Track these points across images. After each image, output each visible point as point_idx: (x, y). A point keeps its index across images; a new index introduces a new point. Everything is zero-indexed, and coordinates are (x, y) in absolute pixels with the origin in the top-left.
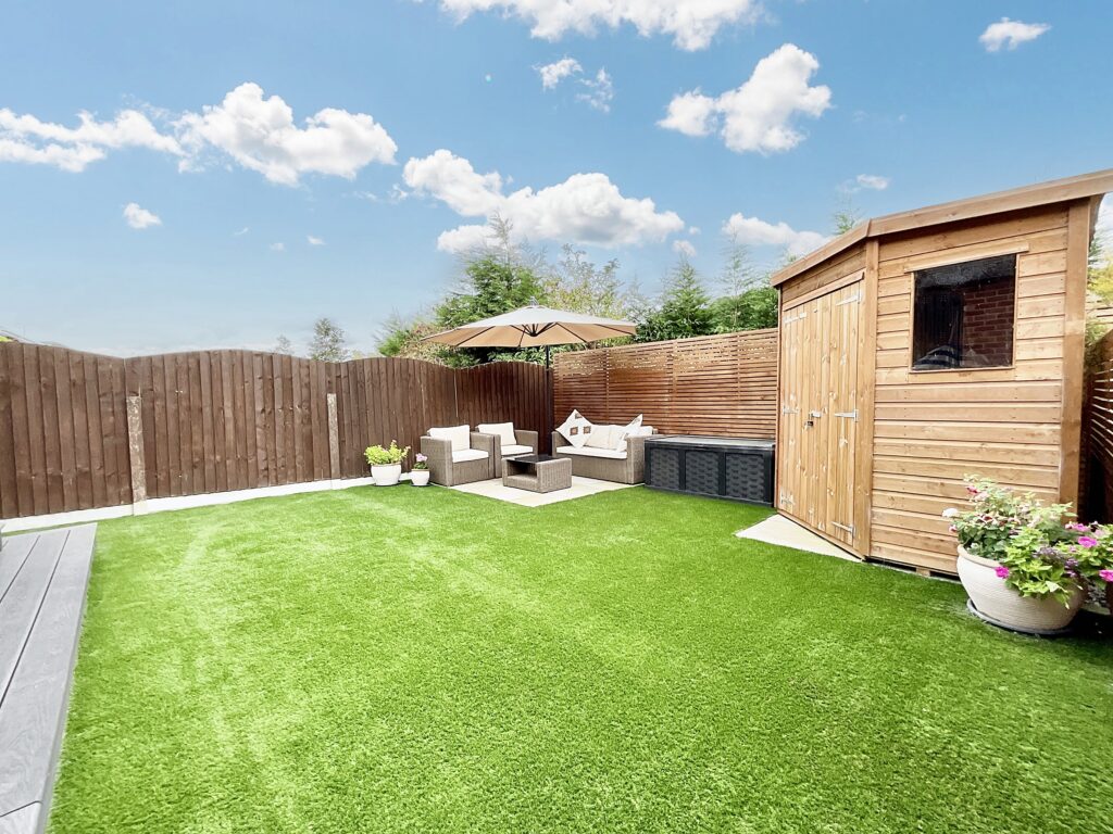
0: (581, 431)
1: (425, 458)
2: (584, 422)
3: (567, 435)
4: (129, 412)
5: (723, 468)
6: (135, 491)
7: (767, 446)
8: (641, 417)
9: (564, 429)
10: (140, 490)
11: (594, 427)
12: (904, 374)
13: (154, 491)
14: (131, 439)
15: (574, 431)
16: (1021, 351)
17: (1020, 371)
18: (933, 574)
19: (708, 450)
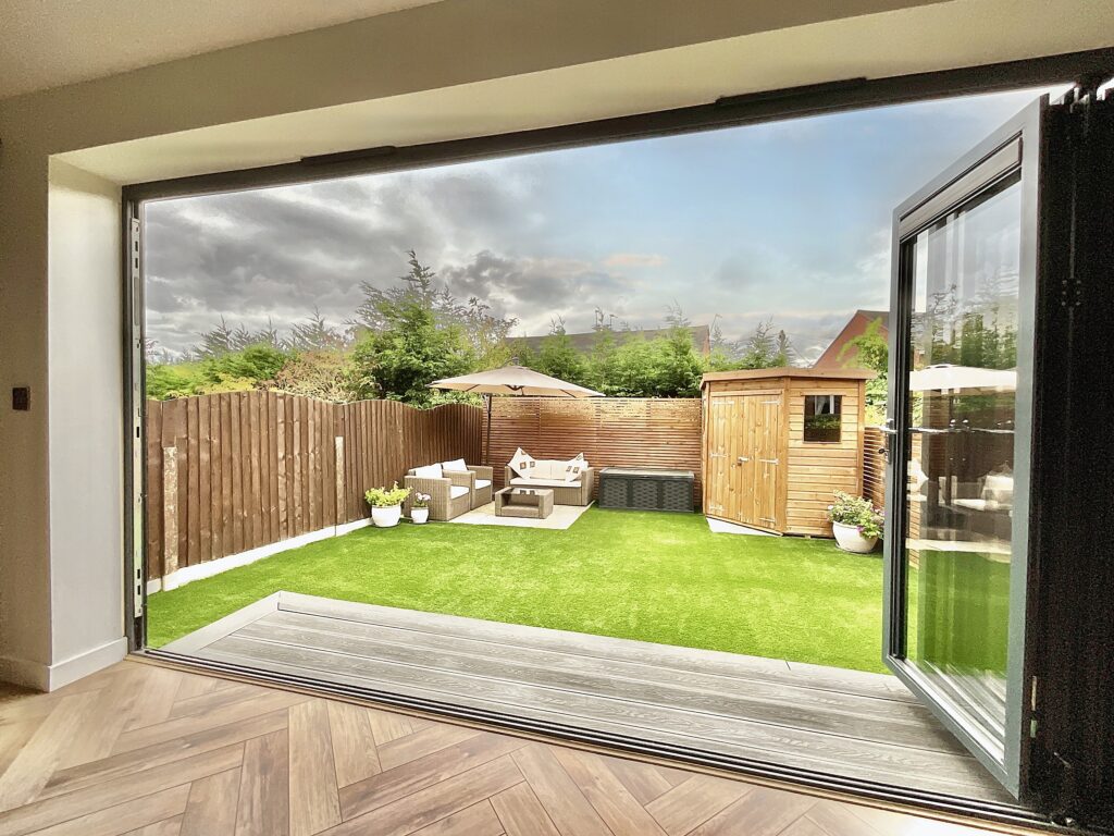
0: (528, 465)
1: (427, 497)
2: (528, 459)
3: (518, 470)
4: (166, 466)
5: (660, 491)
6: (167, 562)
7: (691, 475)
8: (582, 454)
9: (514, 464)
10: (172, 559)
11: (536, 461)
12: (800, 443)
13: (185, 560)
14: (166, 499)
15: (523, 465)
16: (844, 436)
17: (844, 445)
18: (812, 537)
19: (649, 478)
